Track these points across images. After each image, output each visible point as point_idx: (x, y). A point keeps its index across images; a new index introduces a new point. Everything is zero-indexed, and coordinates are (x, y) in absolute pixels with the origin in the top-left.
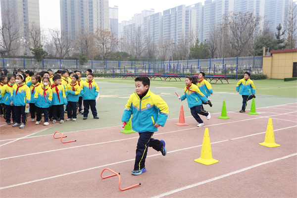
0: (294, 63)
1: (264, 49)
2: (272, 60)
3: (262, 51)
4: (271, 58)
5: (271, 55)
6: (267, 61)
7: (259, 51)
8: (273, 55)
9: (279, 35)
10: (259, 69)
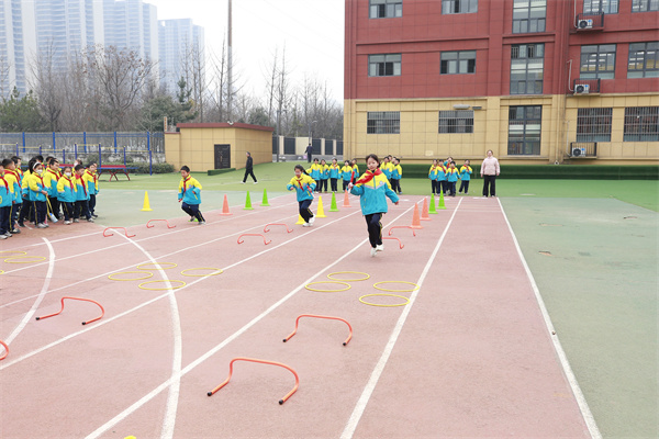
0: (216, 146)
1: (166, 119)
2: (180, 139)
3: (162, 123)
4: (177, 136)
5: (178, 130)
6: (171, 140)
7: (156, 122)
8: (181, 131)
9: (183, 96)
10: (159, 155)
